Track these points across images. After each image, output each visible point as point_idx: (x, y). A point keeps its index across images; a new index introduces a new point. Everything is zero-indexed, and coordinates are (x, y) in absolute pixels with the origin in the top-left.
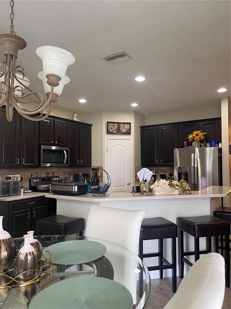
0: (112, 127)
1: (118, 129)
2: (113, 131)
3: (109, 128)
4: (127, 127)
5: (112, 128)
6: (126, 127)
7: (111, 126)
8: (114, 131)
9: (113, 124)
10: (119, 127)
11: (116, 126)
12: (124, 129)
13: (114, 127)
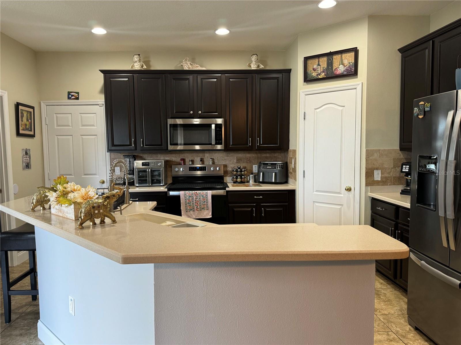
0: (315, 67)
1: (328, 68)
2: (317, 75)
3: (310, 69)
4: (349, 58)
5: (314, 70)
6: (346, 62)
7: (313, 64)
8: (320, 74)
9: (317, 60)
10: (330, 64)
11: (324, 61)
12: (341, 66)
13: (320, 65)
